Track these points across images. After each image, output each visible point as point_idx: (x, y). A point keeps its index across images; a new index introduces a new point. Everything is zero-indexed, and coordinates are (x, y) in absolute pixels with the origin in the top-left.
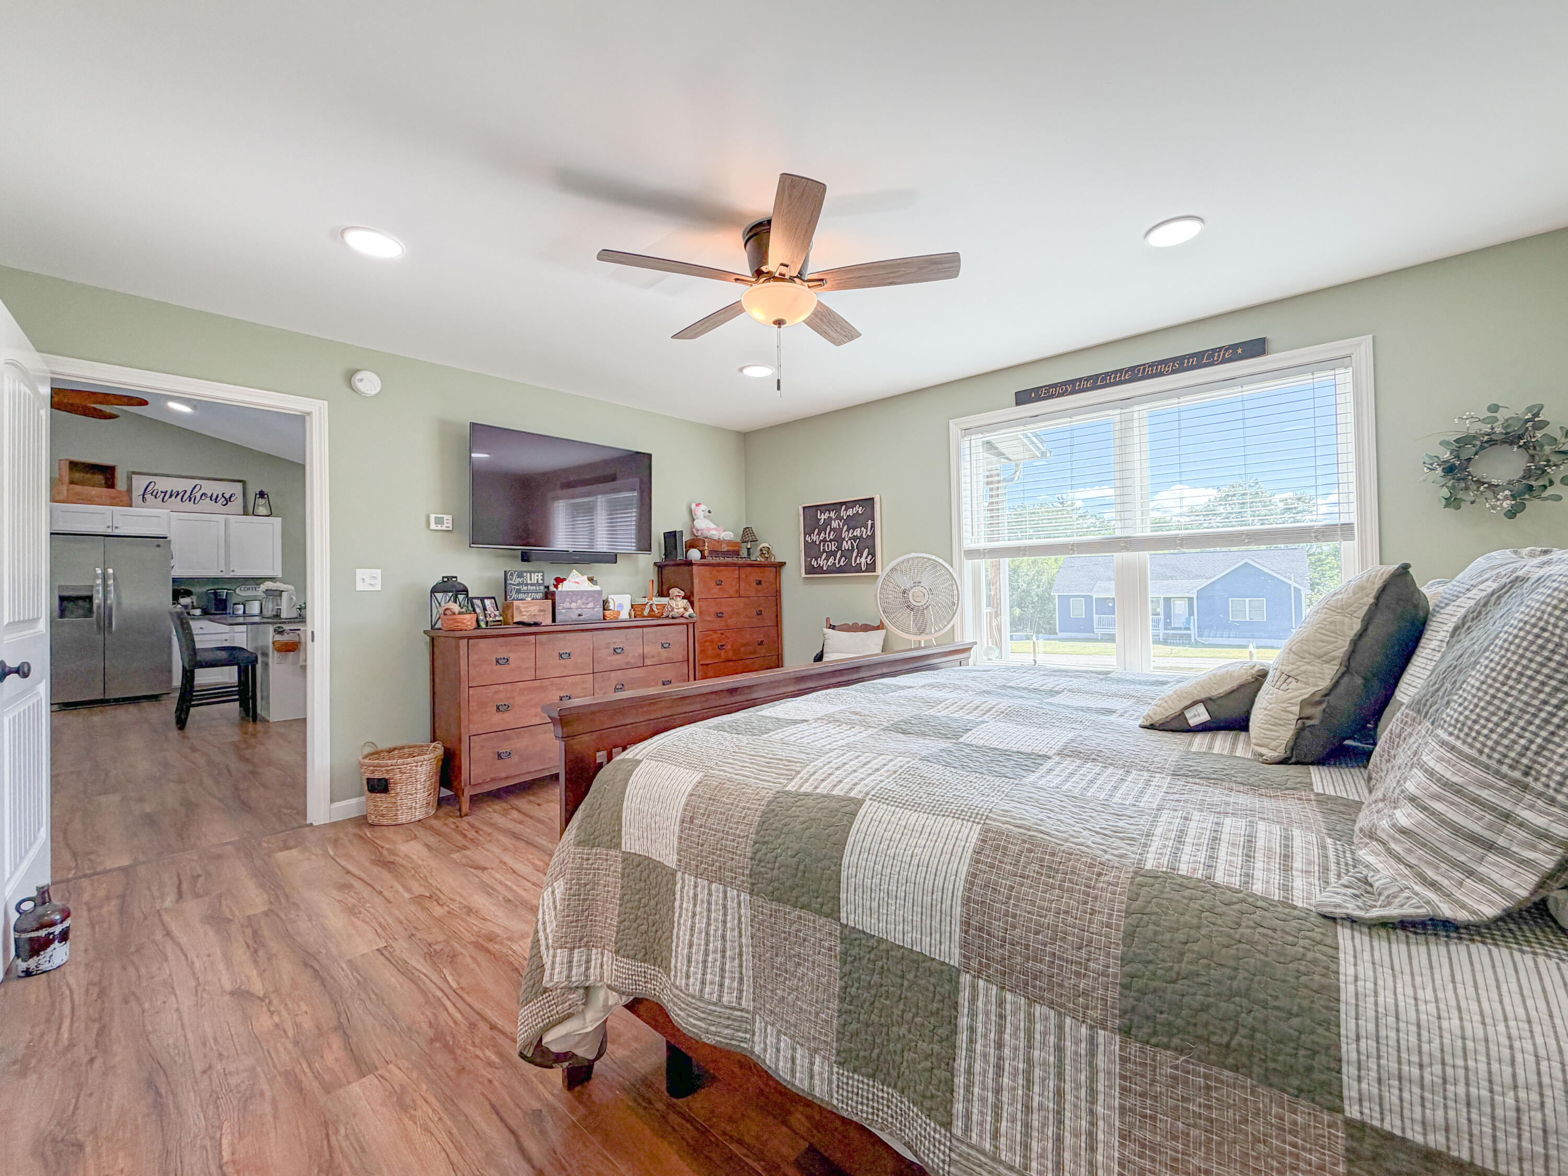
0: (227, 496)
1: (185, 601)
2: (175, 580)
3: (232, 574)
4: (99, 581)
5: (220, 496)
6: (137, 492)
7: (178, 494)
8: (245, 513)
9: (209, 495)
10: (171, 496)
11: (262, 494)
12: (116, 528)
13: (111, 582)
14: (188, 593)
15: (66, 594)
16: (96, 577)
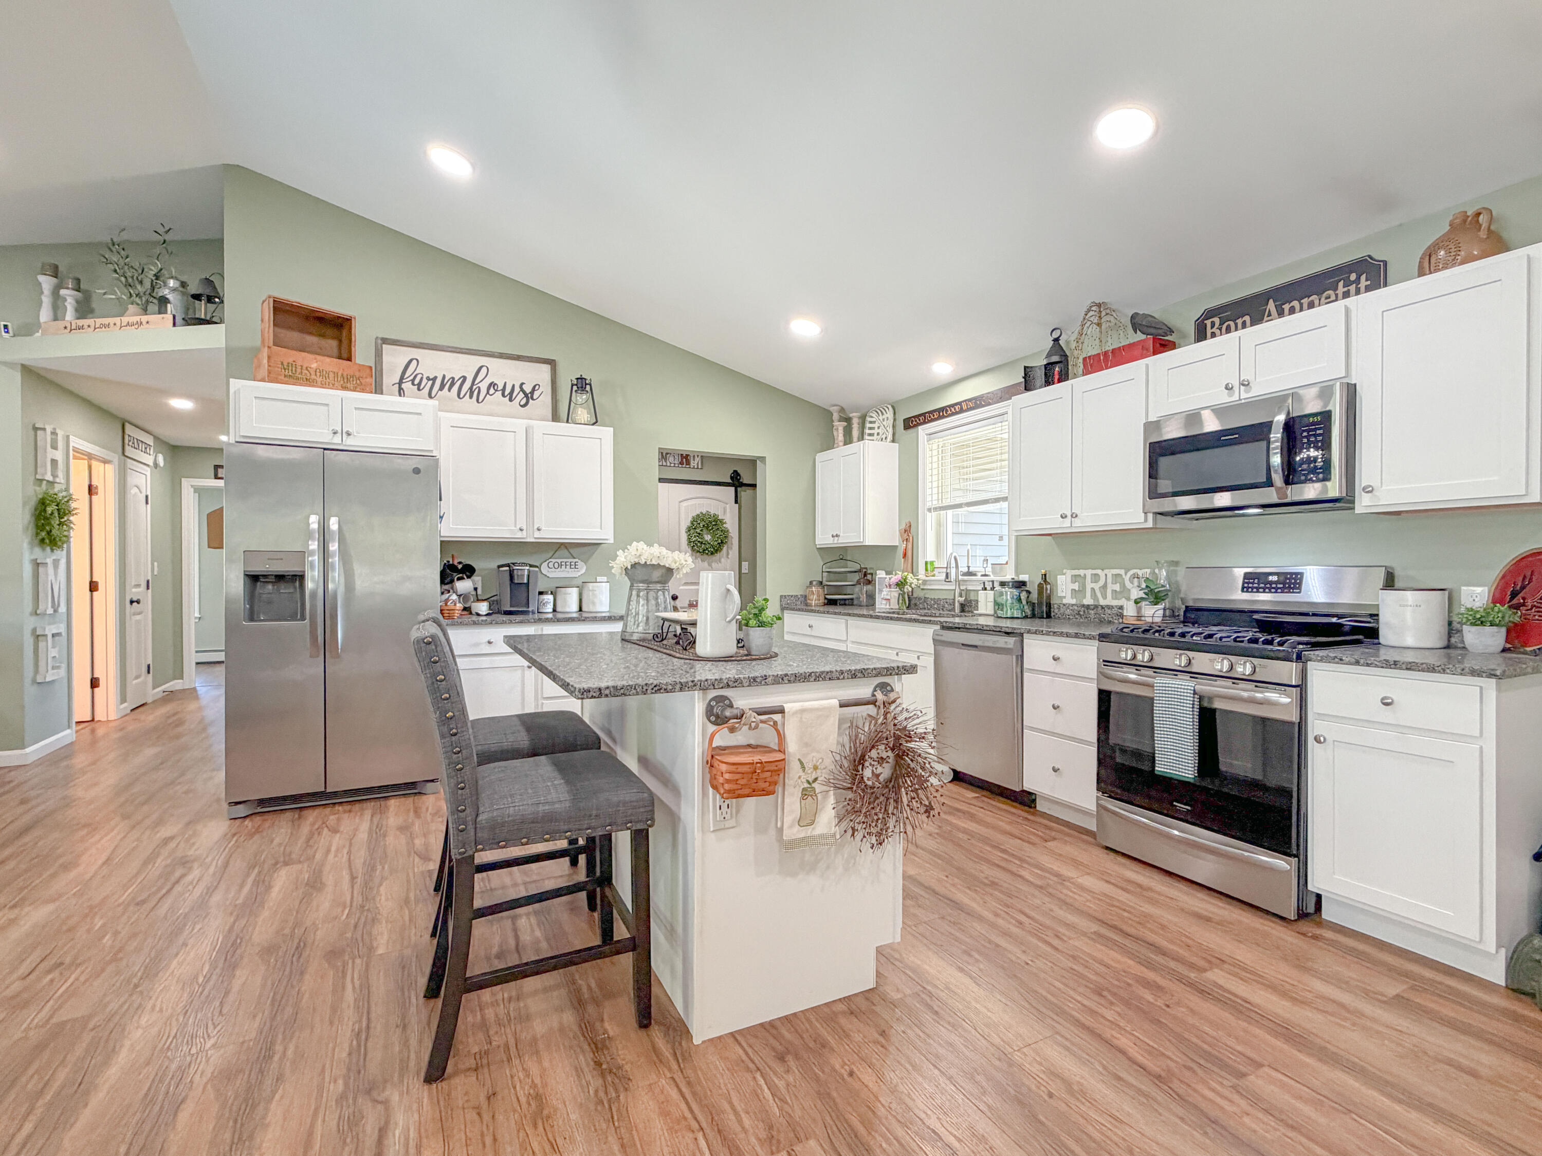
0: (528, 389)
1: (465, 586)
2: (445, 545)
3: (537, 534)
4: (314, 545)
5: (517, 389)
6: (390, 378)
7: (452, 384)
8: (555, 418)
9: (500, 387)
10: (442, 387)
11: (581, 384)
12: (349, 434)
13: (334, 547)
14: (468, 571)
15: (258, 568)
16: (309, 535)
